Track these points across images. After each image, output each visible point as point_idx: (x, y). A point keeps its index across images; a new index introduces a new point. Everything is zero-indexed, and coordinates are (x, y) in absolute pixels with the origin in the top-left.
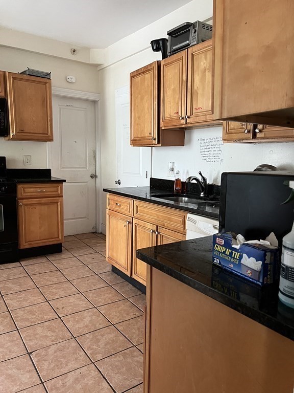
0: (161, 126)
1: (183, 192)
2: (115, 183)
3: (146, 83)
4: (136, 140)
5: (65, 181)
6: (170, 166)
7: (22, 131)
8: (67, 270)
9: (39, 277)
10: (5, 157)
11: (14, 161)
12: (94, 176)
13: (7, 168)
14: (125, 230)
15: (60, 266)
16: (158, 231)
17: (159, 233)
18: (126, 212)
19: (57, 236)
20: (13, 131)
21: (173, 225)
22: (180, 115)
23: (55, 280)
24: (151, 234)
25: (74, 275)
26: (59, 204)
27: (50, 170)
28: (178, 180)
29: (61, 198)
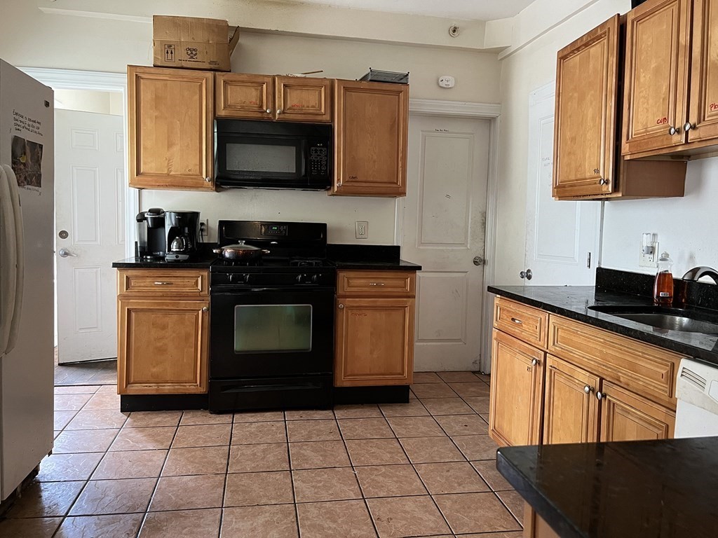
0: (623, 152)
1: (677, 303)
2: (519, 275)
3: (591, 66)
4: (564, 187)
5: (419, 268)
6: (647, 241)
7: (354, 179)
8: (411, 441)
9: (359, 445)
10: (325, 225)
11: (339, 230)
12: (480, 262)
13: (329, 242)
14: (528, 378)
15: (400, 431)
16: (604, 390)
17: (604, 396)
18: (533, 340)
19: (399, 371)
20: (339, 180)
21: (641, 383)
22: (671, 123)
23: (387, 457)
24: (585, 395)
25: (423, 453)
26: (407, 310)
27: (399, 247)
28: (665, 275)
29: (411, 300)
